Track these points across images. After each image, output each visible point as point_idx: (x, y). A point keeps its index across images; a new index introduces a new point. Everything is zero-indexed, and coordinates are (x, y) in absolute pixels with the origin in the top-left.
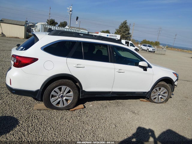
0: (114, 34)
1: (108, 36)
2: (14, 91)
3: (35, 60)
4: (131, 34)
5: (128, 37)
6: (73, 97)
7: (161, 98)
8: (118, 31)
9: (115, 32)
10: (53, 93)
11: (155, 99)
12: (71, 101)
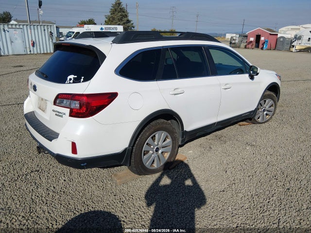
0: (105, 24)
1: (102, 29)
2: (85, 164)
3: (112, 96)
4: (132, 22)
5: (128, 27)
6: (171, 146)
7: (267, 114)
8: (109, 20)
9: (106, 22)
10: (145, 148)
11: (259, 118)
12: (169, 153)
